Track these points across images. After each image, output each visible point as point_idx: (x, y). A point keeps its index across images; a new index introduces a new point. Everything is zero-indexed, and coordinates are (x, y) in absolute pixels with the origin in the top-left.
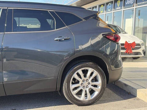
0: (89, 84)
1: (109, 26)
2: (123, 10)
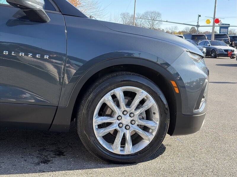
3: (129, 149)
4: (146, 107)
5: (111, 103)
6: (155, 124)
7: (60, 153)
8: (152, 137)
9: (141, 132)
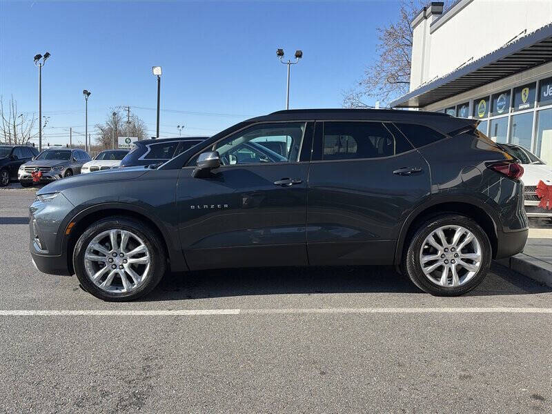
0: (457, 256)
1: (499, 146)
2: (535, 109)
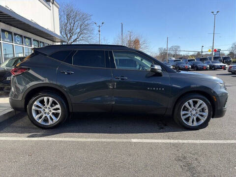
3: (195, 124)
4: (202, 107)
5: (188, 106)
6: (206, 114)
7: (166, 125)
8: (205, 119)
9: (200, 117)
